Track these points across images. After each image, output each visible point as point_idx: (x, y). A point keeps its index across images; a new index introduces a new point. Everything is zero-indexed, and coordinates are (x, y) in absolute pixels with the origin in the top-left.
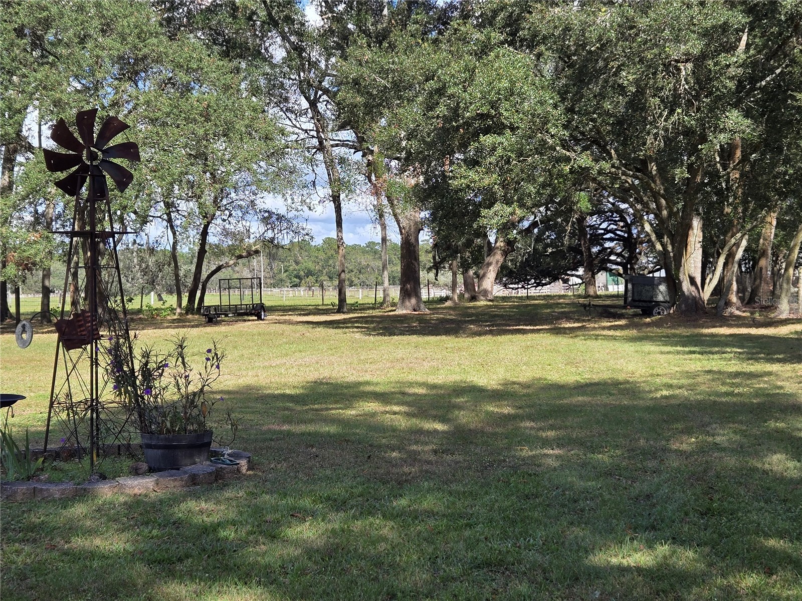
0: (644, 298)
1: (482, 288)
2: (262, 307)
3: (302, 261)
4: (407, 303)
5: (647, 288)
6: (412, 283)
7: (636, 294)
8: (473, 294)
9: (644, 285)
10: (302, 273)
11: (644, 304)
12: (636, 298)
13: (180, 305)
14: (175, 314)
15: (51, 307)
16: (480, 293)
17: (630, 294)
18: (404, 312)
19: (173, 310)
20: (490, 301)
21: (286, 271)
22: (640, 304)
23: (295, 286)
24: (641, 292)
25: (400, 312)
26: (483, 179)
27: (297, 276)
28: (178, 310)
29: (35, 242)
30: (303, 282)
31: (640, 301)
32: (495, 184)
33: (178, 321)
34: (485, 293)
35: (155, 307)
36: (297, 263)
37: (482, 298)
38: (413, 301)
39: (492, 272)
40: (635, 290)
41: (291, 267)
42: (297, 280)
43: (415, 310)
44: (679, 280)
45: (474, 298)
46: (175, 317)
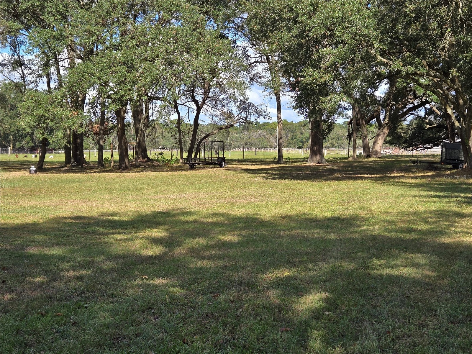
0: (453, 158)
1: (374, 150)
2: (223, 159)
3: (305, 132)
4: (314, 159)
5: (455, 151)
6: (317, 146)
7: (448, 155)
8: (369, 153)
9: (454, 149)
10: (304, 140)
11: (453, 162)
12: (448, 158)
13: (182, 157)
14: (179, 163)
15: (104, 157)
16: (373, 153)
17: (444, 155)
18: (312, 164)
19: (177, 161)
20: (379, 158)
21: (295, 138)
22: (451, 162)
23: (300, 147)
24: (452, 154)
25: (309, 164)
26: (322, 77)
27: (302, 142)
28: (181, 161)
29: (74, 117)
30: (305, 145)
31: (450, 159)
32: (330, 81)
33: (180, 167)
34: (376, 153)
35: (167, 159)
36: (302, 134)
37: (374, 156)
38: (318, 157)
39: (381, 140)
40: (447, 152)
41: (298, 136)
42: (301, 144)
43: (319, 163)
44: (469, 146)
45: (369, 156)
46: (179, 165)
